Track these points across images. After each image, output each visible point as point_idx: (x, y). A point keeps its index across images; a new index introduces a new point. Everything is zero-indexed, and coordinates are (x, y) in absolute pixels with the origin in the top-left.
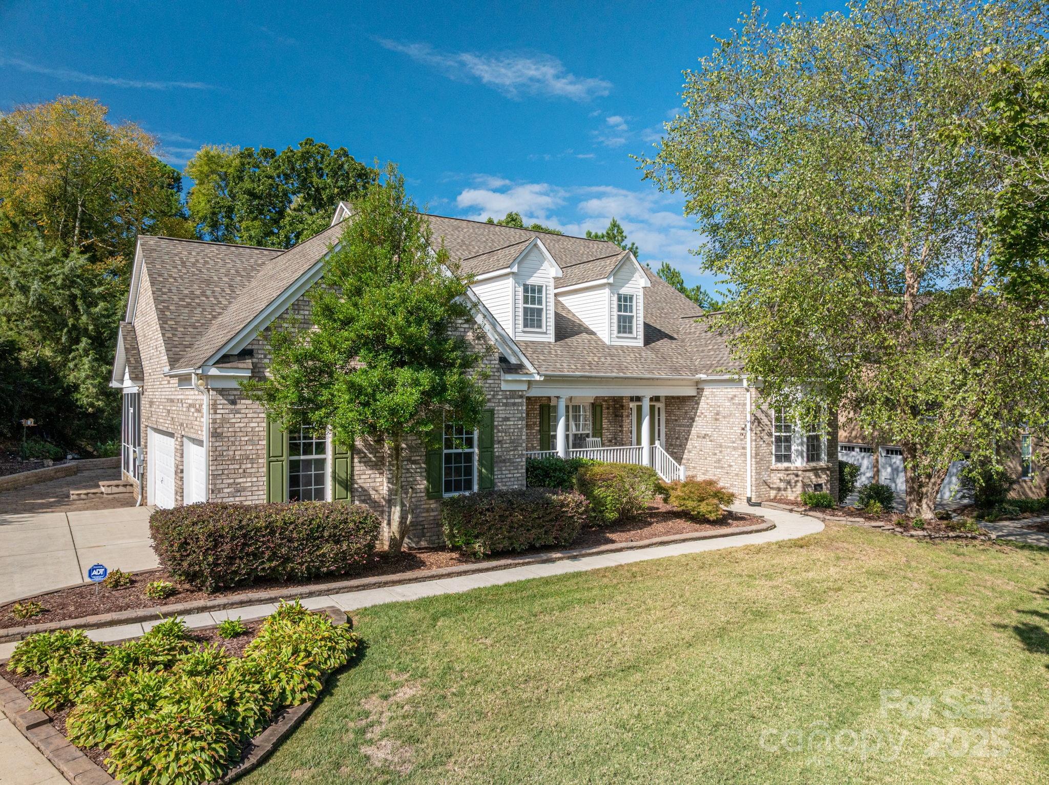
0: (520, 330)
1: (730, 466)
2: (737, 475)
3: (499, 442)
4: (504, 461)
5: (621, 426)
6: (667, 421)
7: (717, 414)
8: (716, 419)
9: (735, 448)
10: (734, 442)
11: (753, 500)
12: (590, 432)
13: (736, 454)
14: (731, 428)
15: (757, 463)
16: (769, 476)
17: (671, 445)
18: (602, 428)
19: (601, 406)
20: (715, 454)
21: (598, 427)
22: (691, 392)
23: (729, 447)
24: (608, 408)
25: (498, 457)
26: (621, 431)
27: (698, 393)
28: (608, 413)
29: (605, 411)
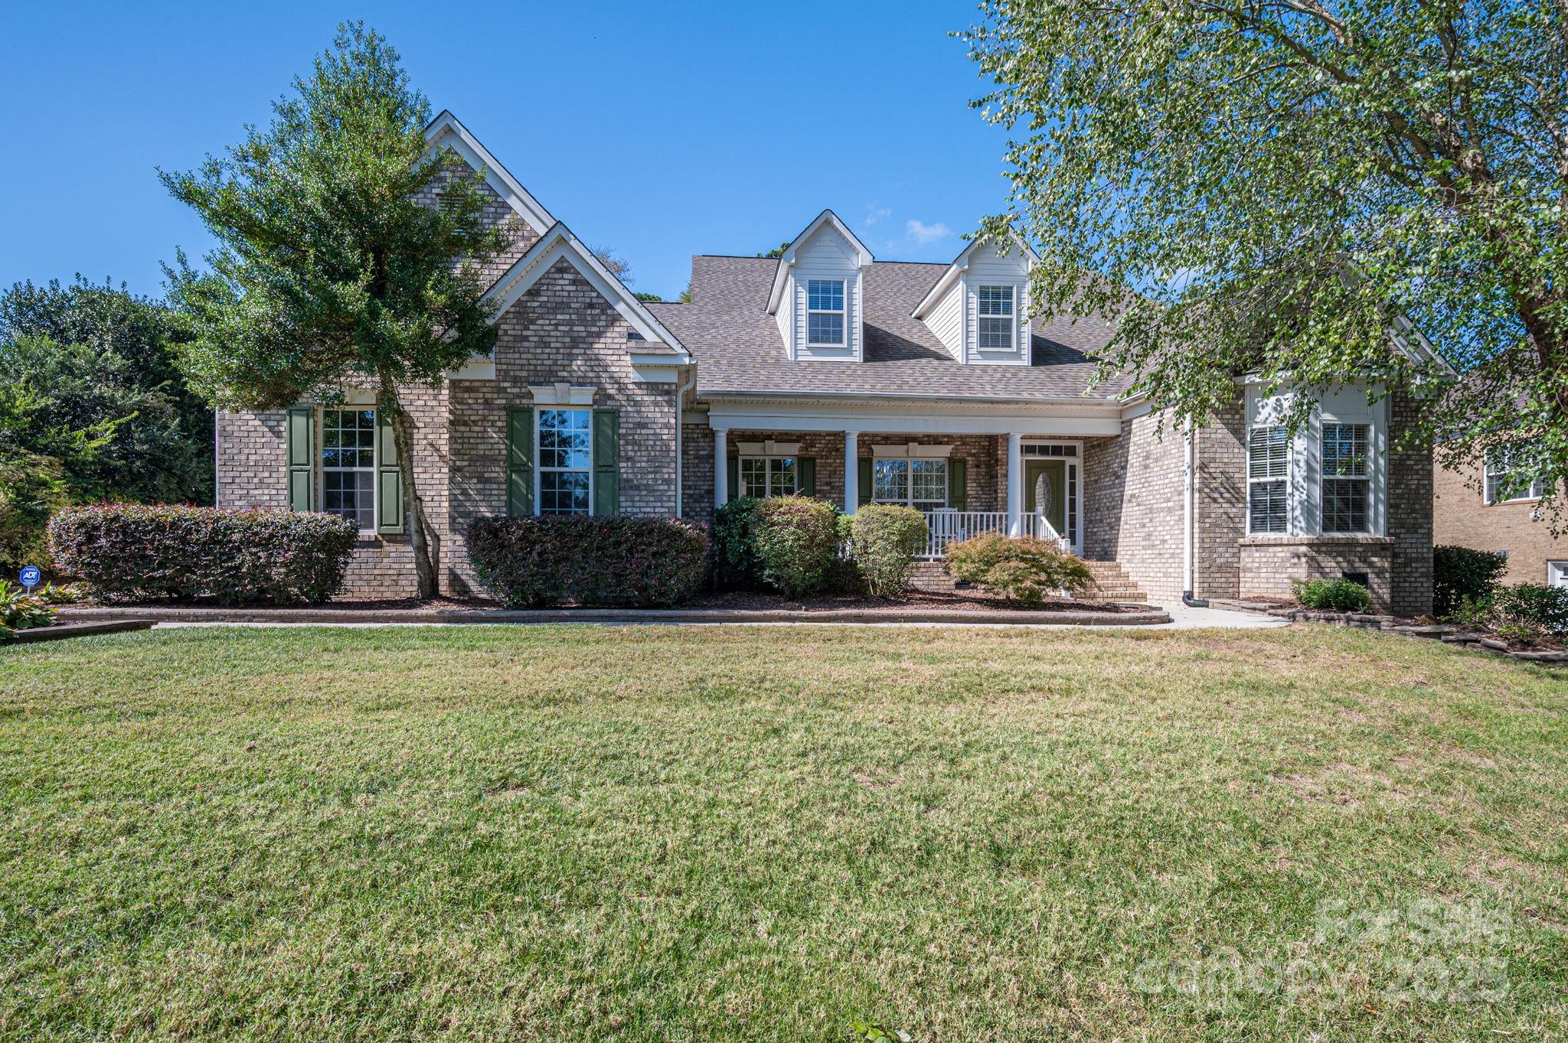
1: (1164, 542)
2: (1173, 556)
3: (628, 459)
5: (996, 492)
6: (1086, 484)
7: (1147, 457)
8: (1146, 467)
9: (1170, 510)
10: (1169, 501)
11: (1196, 597)
12: (946, 501)
13: (1171, 519)
14: (1165, 476)
15: (1203, 530)
16: (1235, 555)
17: (1091, 522)
18: (965, 495)
19: (964, 462)
20: (1144, 526)
21: (959, 493)
22: (1106, 428)
23: (1162, 510)
24: (977, 466)
25: (627, 480)
26: (996, 499)
27: (1123, 429)
28: (978, 474)
29: (971, 472)
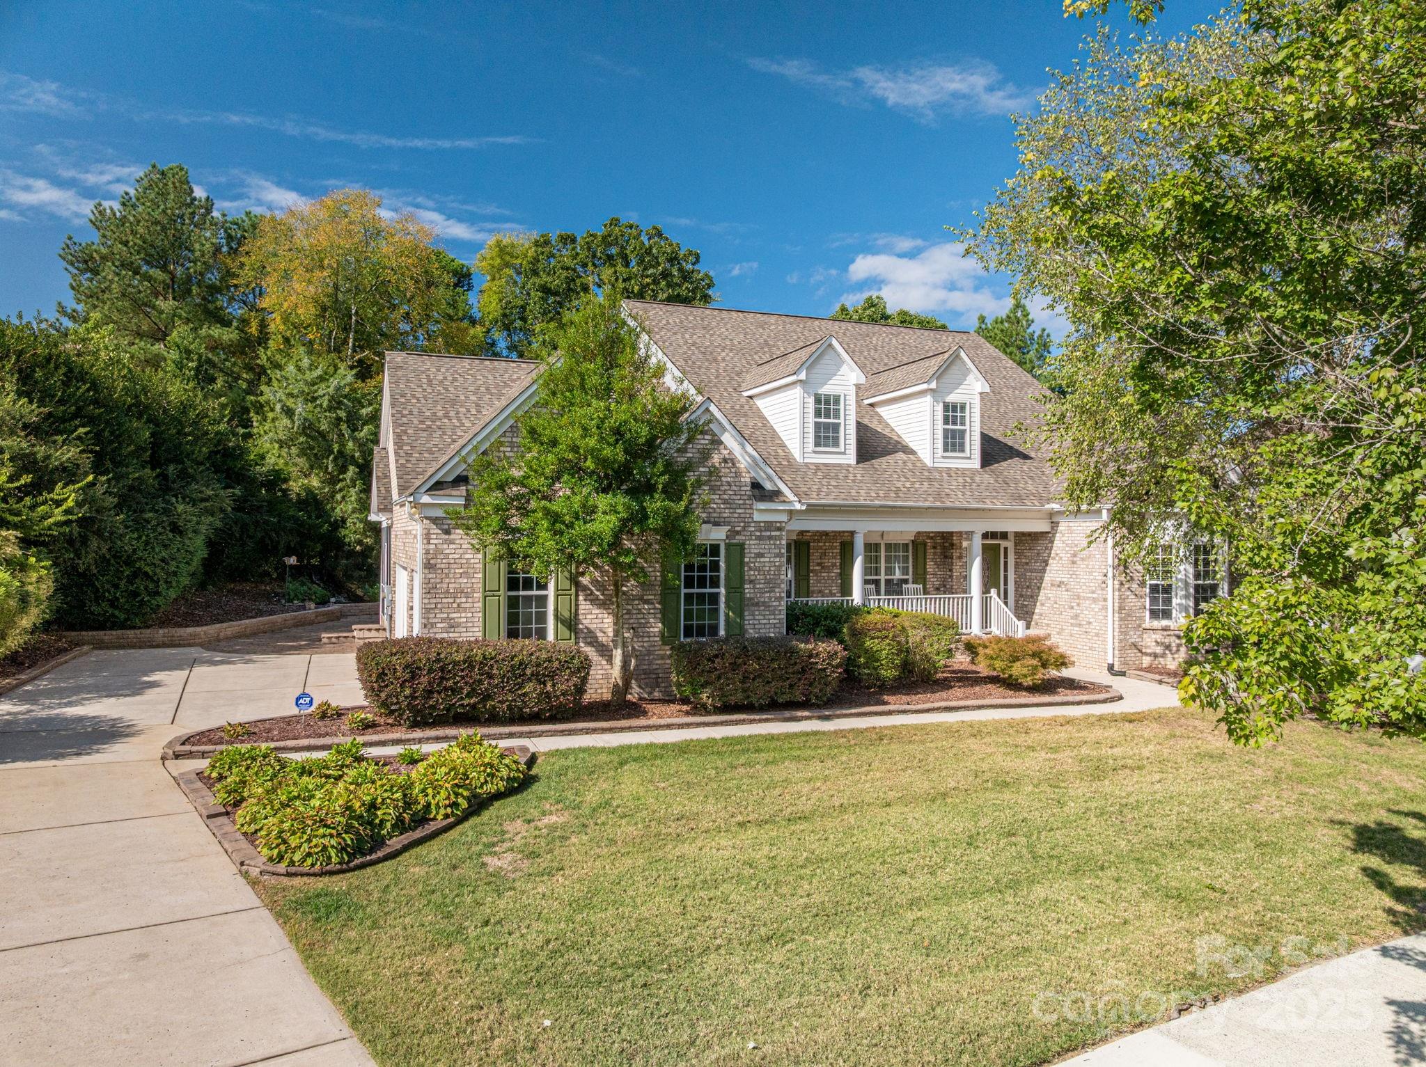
0: (810, 450)
1: (1090, 623)
2: (1097, 635)
3: (751, 582)
4: (757, 604)
5: (951, 570)
6: (1017, 564)
7: (1075, 555)
8: (1074, 562)
9: (1095, 600)
10: (1093, 592)
11: (1116, 668)
12: (910, 577)
13: (1096, 607)
14: (1091, 573)
15: (1121, 619)
16: (1141, 637)
17: (1021, 596)
18: (925, 573)
19: (925, 544)
20: (1072, 608)
21: (920, 571)
22: (1042, 526)
23: (1088, 598)
24: (934, 548)
25: (750, 599)
26: (951, 577)
27: (1052, 528)
28: (935, 554)
29: (930, 551)
